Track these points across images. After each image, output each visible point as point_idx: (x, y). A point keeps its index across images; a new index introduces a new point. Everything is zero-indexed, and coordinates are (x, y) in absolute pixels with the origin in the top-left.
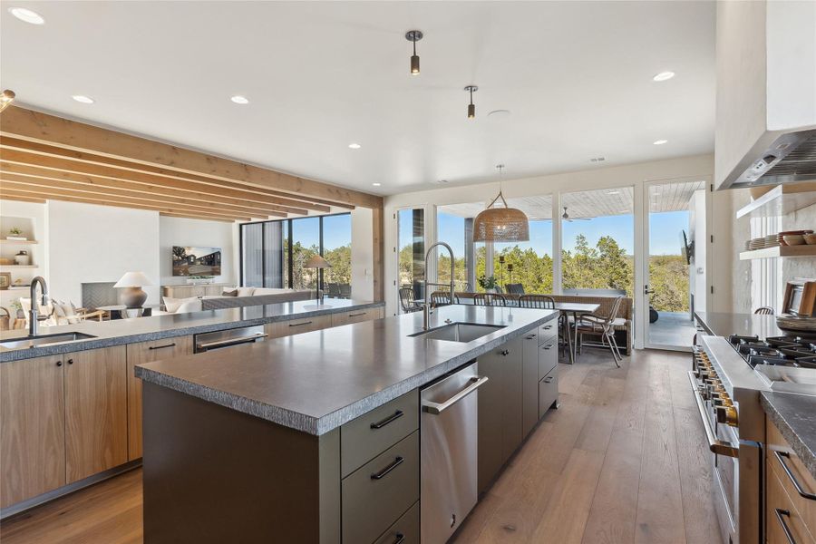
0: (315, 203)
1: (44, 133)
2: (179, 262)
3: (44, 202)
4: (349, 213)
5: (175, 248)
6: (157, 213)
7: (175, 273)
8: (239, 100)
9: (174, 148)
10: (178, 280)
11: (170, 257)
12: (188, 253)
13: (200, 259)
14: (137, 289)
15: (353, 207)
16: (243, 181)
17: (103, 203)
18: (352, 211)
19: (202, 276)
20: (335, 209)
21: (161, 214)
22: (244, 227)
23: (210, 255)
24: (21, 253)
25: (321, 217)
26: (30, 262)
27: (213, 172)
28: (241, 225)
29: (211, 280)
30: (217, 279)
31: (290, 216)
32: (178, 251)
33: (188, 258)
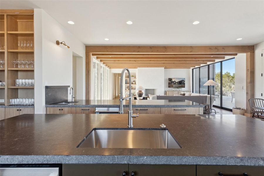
0: (212, 56)
1: (107, 51)
2: (171, 83)
3: (137, 68)
4: (234, 58)
5: (169, 78)
6: (164, 68)
7: (169, 87)
8: (130, 23)
9: (139, 47)
10: (171, 89)
11: (168, 82)
12: (173, 80)
13: (177, 82)
14: (140, 91)
15: (236, 54)
16: (164, 52)
17: (148, 67)
18: (235, 57)
19: (178, 87)
20: (227, 57)
21: (165, 68)
22: (194, 70)
23: (181, 81)
24: (134, 81)
25: (221, 62)
26: (135, 84)
27: (152, 52)
28: (193, 69)
29: (180, 89)
30: (183, 89)
31: (208, 63)
32: (170, 80)
33: (173, 82)
